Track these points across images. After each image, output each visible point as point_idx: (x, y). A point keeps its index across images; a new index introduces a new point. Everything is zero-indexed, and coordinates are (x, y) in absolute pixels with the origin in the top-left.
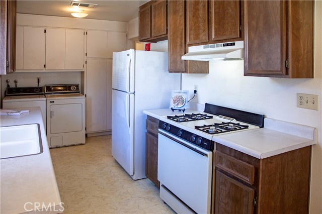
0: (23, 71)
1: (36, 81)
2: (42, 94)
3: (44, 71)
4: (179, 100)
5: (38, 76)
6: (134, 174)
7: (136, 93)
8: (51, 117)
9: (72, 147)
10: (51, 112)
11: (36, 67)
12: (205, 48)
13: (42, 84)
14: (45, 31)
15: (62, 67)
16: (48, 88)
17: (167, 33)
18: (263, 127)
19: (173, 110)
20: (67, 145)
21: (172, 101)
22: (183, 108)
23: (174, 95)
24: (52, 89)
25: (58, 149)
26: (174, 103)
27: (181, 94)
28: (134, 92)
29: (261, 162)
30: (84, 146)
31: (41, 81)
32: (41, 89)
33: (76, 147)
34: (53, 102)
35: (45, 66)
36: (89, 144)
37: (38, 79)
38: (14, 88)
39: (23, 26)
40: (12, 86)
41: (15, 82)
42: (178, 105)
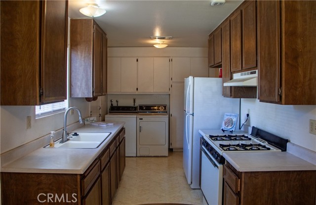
0: (121, 93)
1: (132, 101)
2: (137, 112)
3: (137, 93)
4: (230, 122)
5: (135, 97)
6: (192, 183)
7: (194, 115)
8: (140, 131)
9: (157, 158)
10: (140, 127)
11: (131, 90)
12: (242, 75)
13: (137, 104)
14: (137, 60)
15: (151, 90)
16: (141, 107)
17: (222, 61)
18: (285, 150)
19: (223, 131)
20: (153, 155)
21: (224, 123)
22: (231, 130)
23: (226, 118)
24: (144, 108)
25: (145, 158)
26: (225, 125)
27: (232, 117)
28: (193, 113)
29: (243, 175)
30: (166, 158)
31: (136, 101)
32: (135, 108)
33: (160, 158)
34: (142, 119)
35: (137, 89)
36: (171, 157)
37: (134, 100)
38: (116, 107)
39: (121, 57)
40: (115, 104)
41: (117, 101)
42: (227, 126)
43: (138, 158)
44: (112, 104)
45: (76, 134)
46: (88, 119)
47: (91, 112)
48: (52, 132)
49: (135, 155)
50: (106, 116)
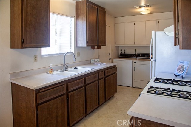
2: (135, 58)
3: (135, 45)
4: (182, 68)
5: (135, 48)
7: (156, 61)
8: (135, 70)
10: (135, 68)
11: (131, 43)
13: (137, 53)
14: (135, 24)
19: (176, 76)
20: (143, 88)
21: (177, 69)
22: (182, 75)
23: (179, 64)
27: (184, 64)
28: (155, 59)
31: (137, 51)
32: (135, 55)
34: (136, 62)
35: (135, 43)
37: (135, 50)
38: (123, 54)
39: (124, 23)
40: (123, 52)
41: (125, 51)
42: (179, 72)
43: (133, 88)
44: (121, 52)
45: (76, 68)
46: (94, 60)
47: (99, 56)
48: (51, 65)
49: (131, 86)
50: (114, 59)
